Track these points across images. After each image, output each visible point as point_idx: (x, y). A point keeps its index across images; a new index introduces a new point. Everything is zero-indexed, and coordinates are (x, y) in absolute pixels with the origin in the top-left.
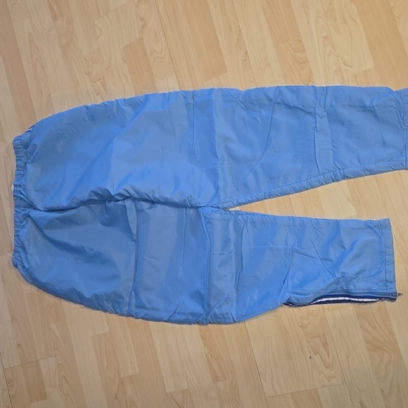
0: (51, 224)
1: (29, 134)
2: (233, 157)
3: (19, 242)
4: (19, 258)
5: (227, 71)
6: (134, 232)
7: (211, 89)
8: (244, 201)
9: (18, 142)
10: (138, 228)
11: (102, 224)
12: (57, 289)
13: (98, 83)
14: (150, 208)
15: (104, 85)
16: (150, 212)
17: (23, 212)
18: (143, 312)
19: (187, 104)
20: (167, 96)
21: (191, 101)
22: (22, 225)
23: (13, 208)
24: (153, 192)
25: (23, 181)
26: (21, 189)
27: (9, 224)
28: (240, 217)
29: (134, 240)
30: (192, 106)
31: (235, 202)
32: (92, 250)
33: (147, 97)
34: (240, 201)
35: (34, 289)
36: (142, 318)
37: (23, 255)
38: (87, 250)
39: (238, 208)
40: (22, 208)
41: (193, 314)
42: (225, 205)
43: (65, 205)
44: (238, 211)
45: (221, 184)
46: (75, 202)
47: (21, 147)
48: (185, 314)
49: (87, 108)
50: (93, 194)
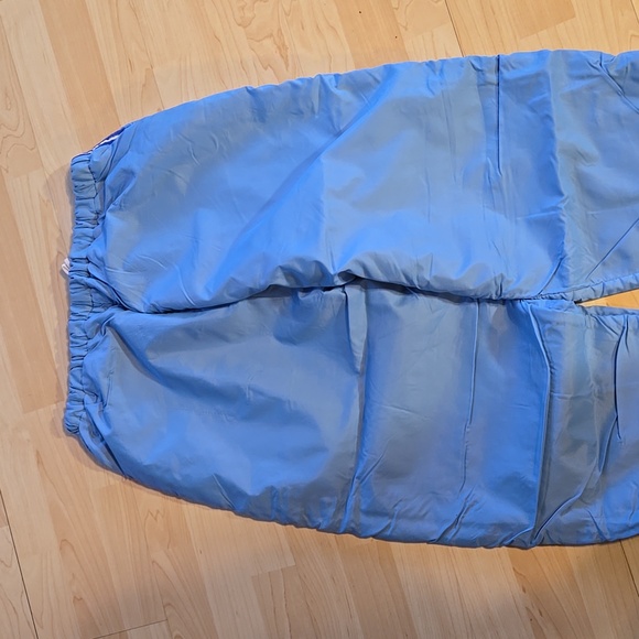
0: (166, 341)
1: (109, 150)
2: (592, 193)
3: (84, 380)
4: (84, 414)
5: (574, 16)
6: (359, 354)
7: (540, 53)
8: (621, 287)
9: (84, 166)
10: (369, 345)
11: (280, 339)
12: (178, 477)
13: (268, 43)
14: (402, 303)
15: (282, 48)
16: (400, 311)
17: (94, 317)
18: (379, 524)
19: (483, 84)
20: (438, 66)
21: (493, 77)
22: (91, 343)
23: (65, 307)
24: (420, 267)
25: (97, 249)
26: (90, 267)
27: (52, 343)
28: (609, 320)
29: (357, 373)
30: (494, 88)
31: (599, 288)
32: (261, 393)
33: (390, 71)
34: (610, 285)
35: (115, 480)
36: (374, 536)
37: (94, 408)
38: (250, 395)
39: (601, 302)
40: (90, 309)
41: (503, 526)
42: (579, 295)
43: (206, 298)
44: (602, 308)
45: (569, 249)
46: (233, 291)
47: (90, 176)
48: (481, 526)
49: (252, 92)
50: (280, 273)
